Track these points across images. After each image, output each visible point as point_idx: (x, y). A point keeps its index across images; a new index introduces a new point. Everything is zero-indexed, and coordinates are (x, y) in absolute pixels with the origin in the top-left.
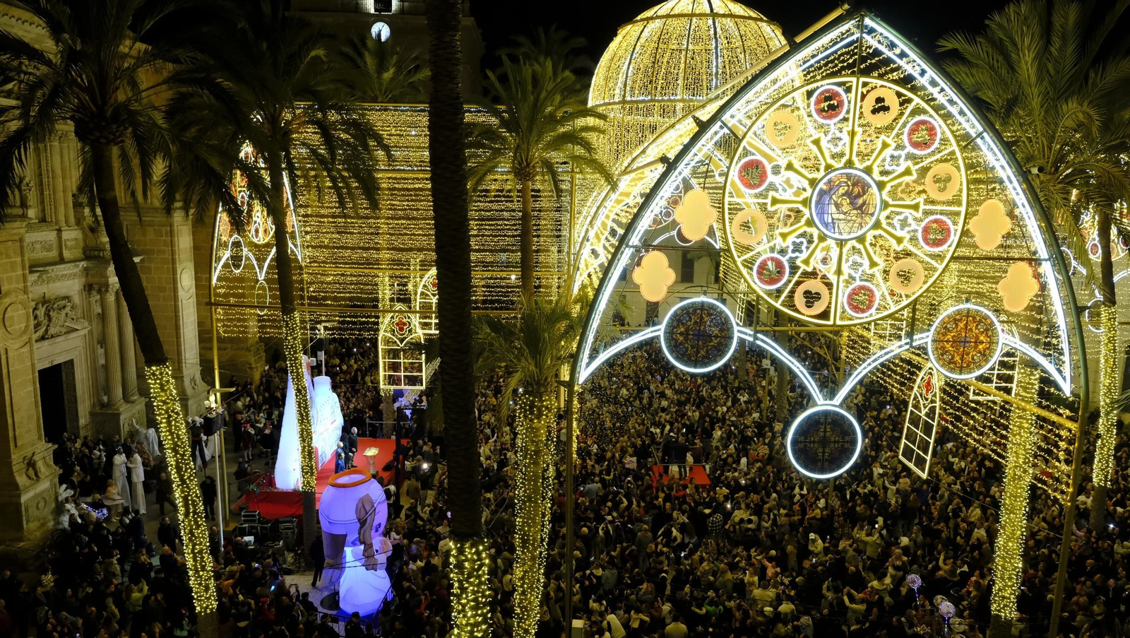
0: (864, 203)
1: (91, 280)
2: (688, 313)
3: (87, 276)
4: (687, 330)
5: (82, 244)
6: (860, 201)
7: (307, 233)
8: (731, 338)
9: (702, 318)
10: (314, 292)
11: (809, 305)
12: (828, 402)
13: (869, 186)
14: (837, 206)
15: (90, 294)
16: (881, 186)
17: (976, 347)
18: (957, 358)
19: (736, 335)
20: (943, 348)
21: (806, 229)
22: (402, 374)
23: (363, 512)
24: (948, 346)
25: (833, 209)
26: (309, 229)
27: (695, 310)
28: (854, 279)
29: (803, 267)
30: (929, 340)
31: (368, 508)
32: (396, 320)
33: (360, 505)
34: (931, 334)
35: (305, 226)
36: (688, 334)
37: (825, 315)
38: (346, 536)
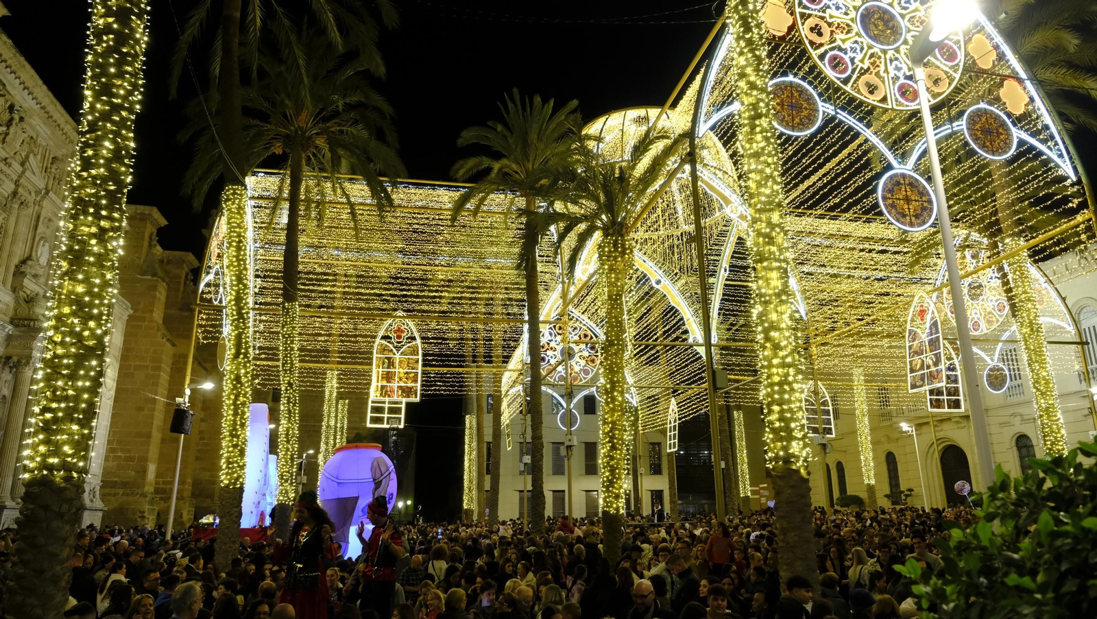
0: (894, 26)
1: (11, 351)
2: (781, 88)
3: (7, 346)
4: (782, 101)
5: (11, 313)
6: (891, 24)
7: (261, 321)
8: (817, 111)
9: (792, 94)
10: (259, 384)
11: (871, 92)
12: (902, 166)
13: (894, 16)
14: (876, 26)
15: (3, 369)
16: (903, 16)
17: (999, 137)
18: (988, 144)
19: (821, 109)
20: (975, 134)
21: (857, 38)
22: (396, 385)
23: (378, 470)
24: (979, 133)
25: (873, 28)
26: (263, 318)
27: (786, 87)
28: (898, 78)
29: (861, 65)
30: (964, 127)
31: (383, 470)
32: (395, 327)
33: (375, 464)
34: (964, 122)
35: (261, 315)
36: (783, 105)
37: (884, 100)
38: (357, 498)
